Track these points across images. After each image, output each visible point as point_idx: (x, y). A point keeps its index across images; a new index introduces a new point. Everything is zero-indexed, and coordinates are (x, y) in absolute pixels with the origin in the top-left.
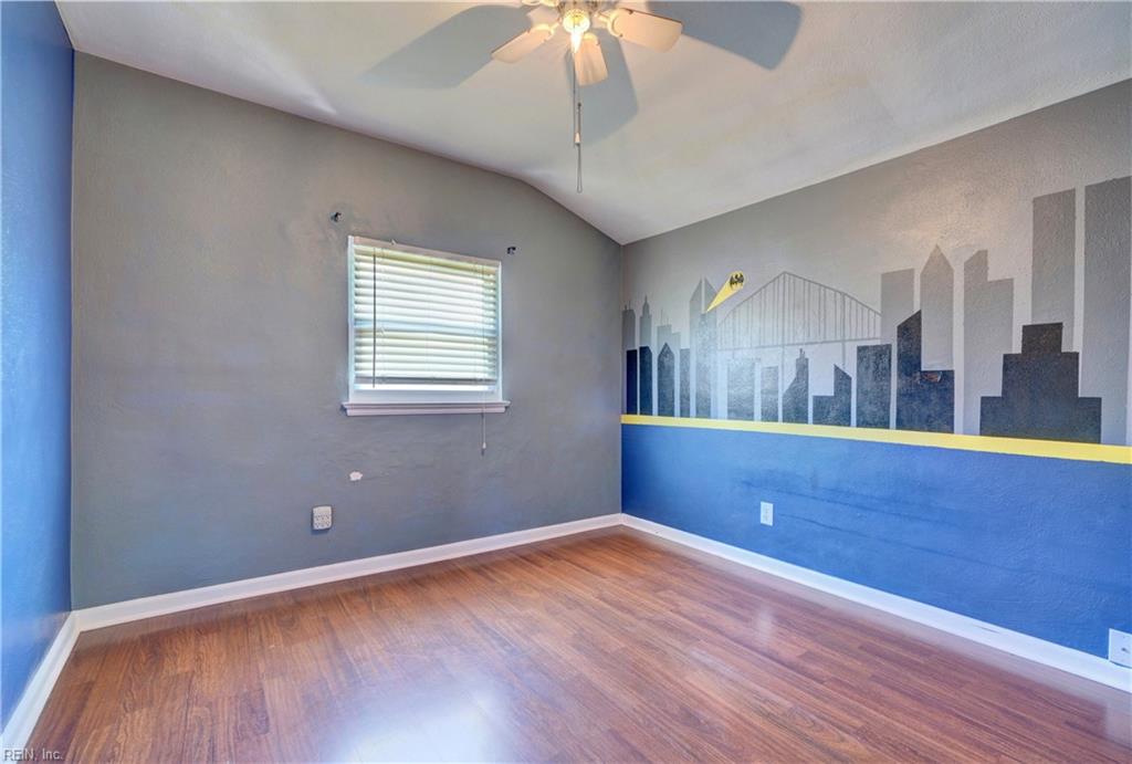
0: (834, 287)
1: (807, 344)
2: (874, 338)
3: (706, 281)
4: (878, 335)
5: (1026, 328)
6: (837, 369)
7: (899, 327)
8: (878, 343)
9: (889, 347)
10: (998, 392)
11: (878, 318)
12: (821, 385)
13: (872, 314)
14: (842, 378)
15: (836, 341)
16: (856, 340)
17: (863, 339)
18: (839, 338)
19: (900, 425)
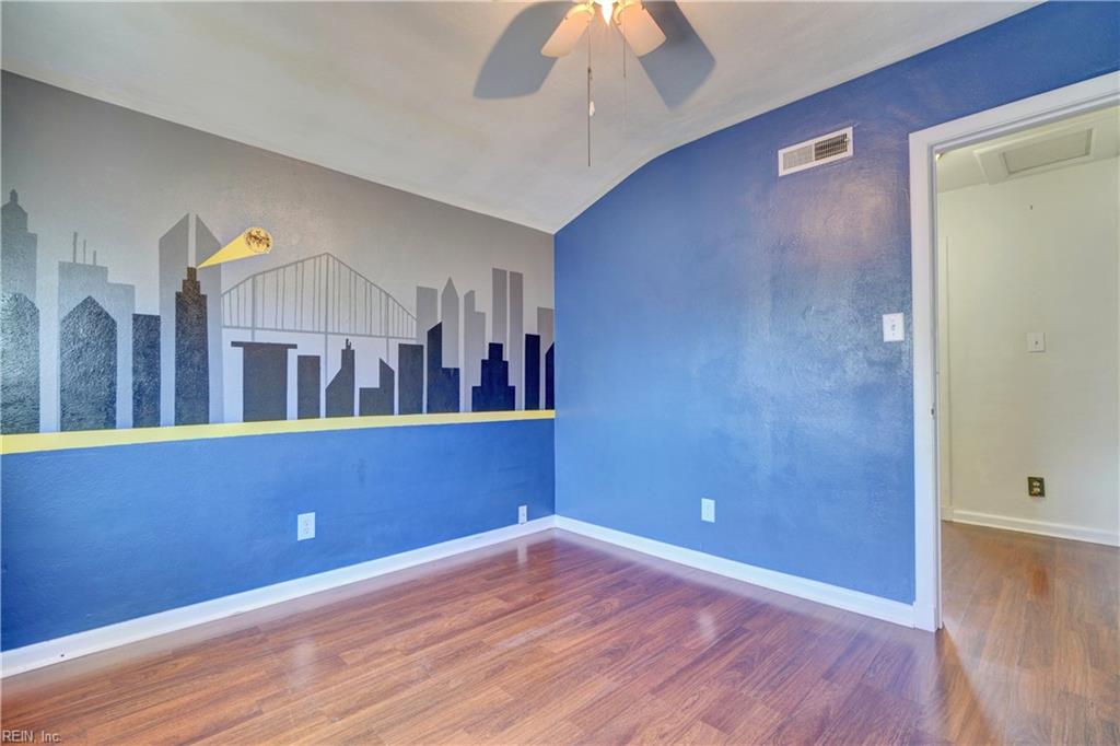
0: (380, 285)
1: (353, 335)
2: (411, 339)
3: (198, 219)
4: (414, 336)
5: (490, 345)
6: (381, 361)
7: (429, 332)
8: (414, 343)
9: (422, 347)
10: (479, 384)
11: (415, 322)
12: (367, 377)
13: (410, 317)
14: (385, 370)
15: (381, 337)
16: (398, 338)
17: (403, 338)
18: (383, 334)
19: (430, 411)
